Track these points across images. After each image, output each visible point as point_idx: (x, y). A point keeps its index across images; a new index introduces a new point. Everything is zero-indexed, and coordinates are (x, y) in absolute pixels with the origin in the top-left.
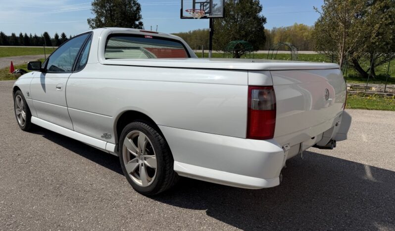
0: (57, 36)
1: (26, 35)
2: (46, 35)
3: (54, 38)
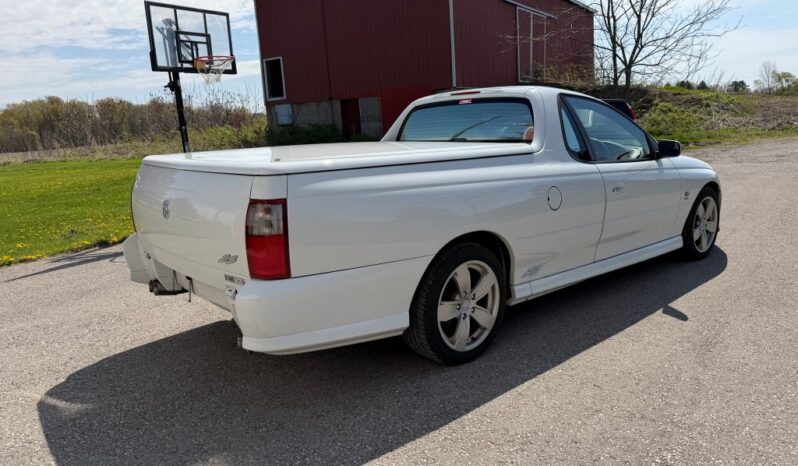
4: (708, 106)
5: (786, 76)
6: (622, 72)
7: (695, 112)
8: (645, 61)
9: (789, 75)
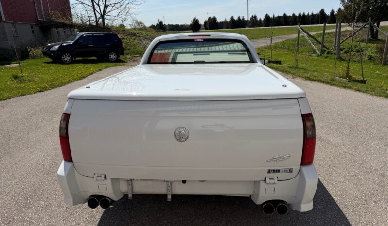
0: (332, 12)
1: (304, 14)
2: (322, 11)
3: (330, 14)
4: (139, 37)
5: (141, 23)
6: (100, 18)
7: (134, 39)
8: (109, 14)
9: (142, 23)
